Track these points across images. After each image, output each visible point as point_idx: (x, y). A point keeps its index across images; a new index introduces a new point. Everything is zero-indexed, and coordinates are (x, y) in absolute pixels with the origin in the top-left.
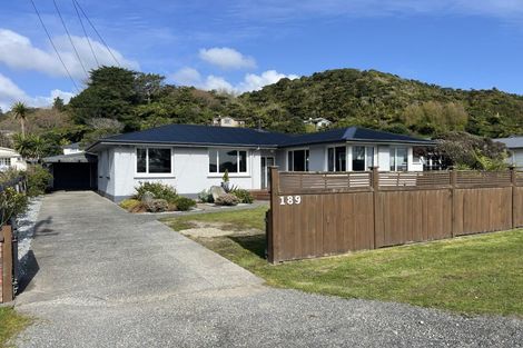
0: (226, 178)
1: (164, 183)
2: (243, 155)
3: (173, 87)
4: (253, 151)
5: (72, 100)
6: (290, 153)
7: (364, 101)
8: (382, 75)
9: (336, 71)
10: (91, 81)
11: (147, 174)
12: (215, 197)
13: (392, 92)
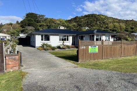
0: (63, 42)
1: (48, 43)
2: (68, 36)
3: (48, 18)
4: (70, 36)
5: (21, 22)
6: (80, 36)
7: (98, 23)
8: (103, 16)
9: (91, 14)
10: (26, 17)
11: (44, 41)
12: (61, 47)
13: (105, 20)
